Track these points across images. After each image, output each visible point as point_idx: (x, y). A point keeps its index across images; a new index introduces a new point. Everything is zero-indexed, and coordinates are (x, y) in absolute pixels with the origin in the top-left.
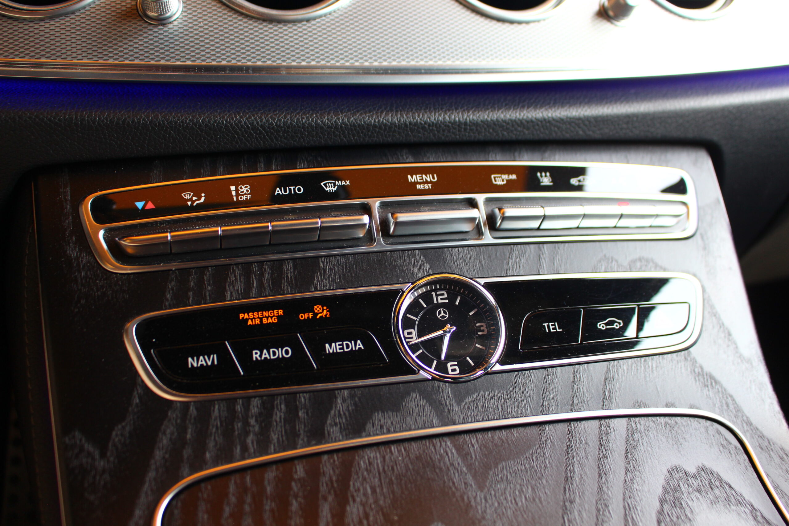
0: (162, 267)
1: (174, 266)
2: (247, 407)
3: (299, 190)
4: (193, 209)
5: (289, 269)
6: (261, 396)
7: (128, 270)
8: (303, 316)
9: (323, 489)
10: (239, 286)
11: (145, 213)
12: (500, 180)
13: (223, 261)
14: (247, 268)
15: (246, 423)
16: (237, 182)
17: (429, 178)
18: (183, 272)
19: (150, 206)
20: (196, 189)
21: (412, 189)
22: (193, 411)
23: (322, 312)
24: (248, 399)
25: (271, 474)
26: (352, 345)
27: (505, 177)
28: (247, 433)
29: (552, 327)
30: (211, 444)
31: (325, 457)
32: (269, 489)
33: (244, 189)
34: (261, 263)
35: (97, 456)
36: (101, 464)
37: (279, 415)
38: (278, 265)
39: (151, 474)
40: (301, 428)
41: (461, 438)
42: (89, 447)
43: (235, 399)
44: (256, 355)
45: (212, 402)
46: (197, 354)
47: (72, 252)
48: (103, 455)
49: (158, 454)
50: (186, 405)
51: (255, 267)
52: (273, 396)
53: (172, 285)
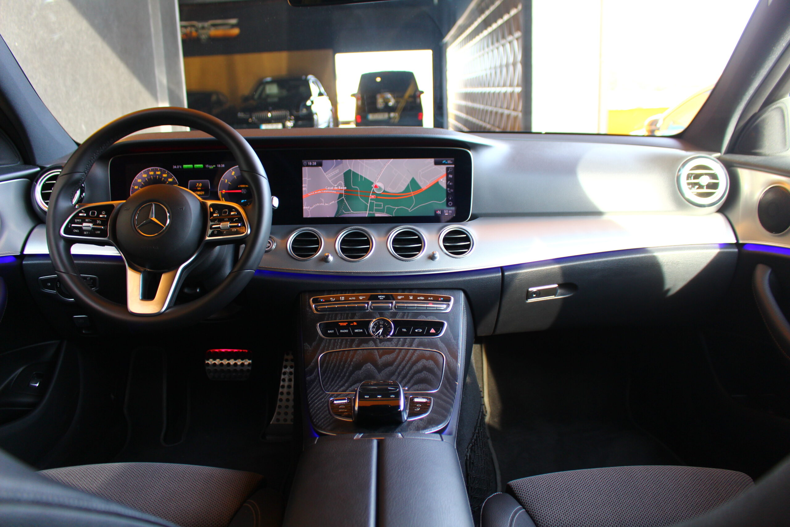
0: (325, 313)
1: (327, 313)
2: (338, 341)
3: (354, 298)
4: (332, 302)
5: (350, 315)
6: (341, 339)
7: (318, 313)
8: (351, 324)
9: (350, 356)
10: (340, 318)
11: (322, 302)
12: (399, 298)
13: (337, 312)
14: (341, 314)
15: (338, 344)
16: (342, 296)
17: (383, 297)
18: (329, 314)
19: (324, 300)
20: (333, 297)
21: (379, 299)
22: (328, 340)
23: (355, 324)
24: (338, 339)
25: (341, 353)
26: (360, 330)
27: (401, 297)
28: (337, 345)
29: (404, 330)
30: (330, 347)
31: (351, 351)
32: (340, 355)
33: (343, 298)
34: (344, 313)
35: (310, 347)
36: (310, 349)
37: (344, 343)
38: (348, 314)
39: (319, 351)
40: (348, 345)
41: (379, 350)
42: (308, 346)
43: (336, 339)
44: (341, 331)
45: (331, 339)
46: (330, 330)
47: (308, 309)
48: (311, 347)
49: (321, 348)
50: (327, 339)
51: (343, 314)
52: (343, 339)
53: (326, 317)
